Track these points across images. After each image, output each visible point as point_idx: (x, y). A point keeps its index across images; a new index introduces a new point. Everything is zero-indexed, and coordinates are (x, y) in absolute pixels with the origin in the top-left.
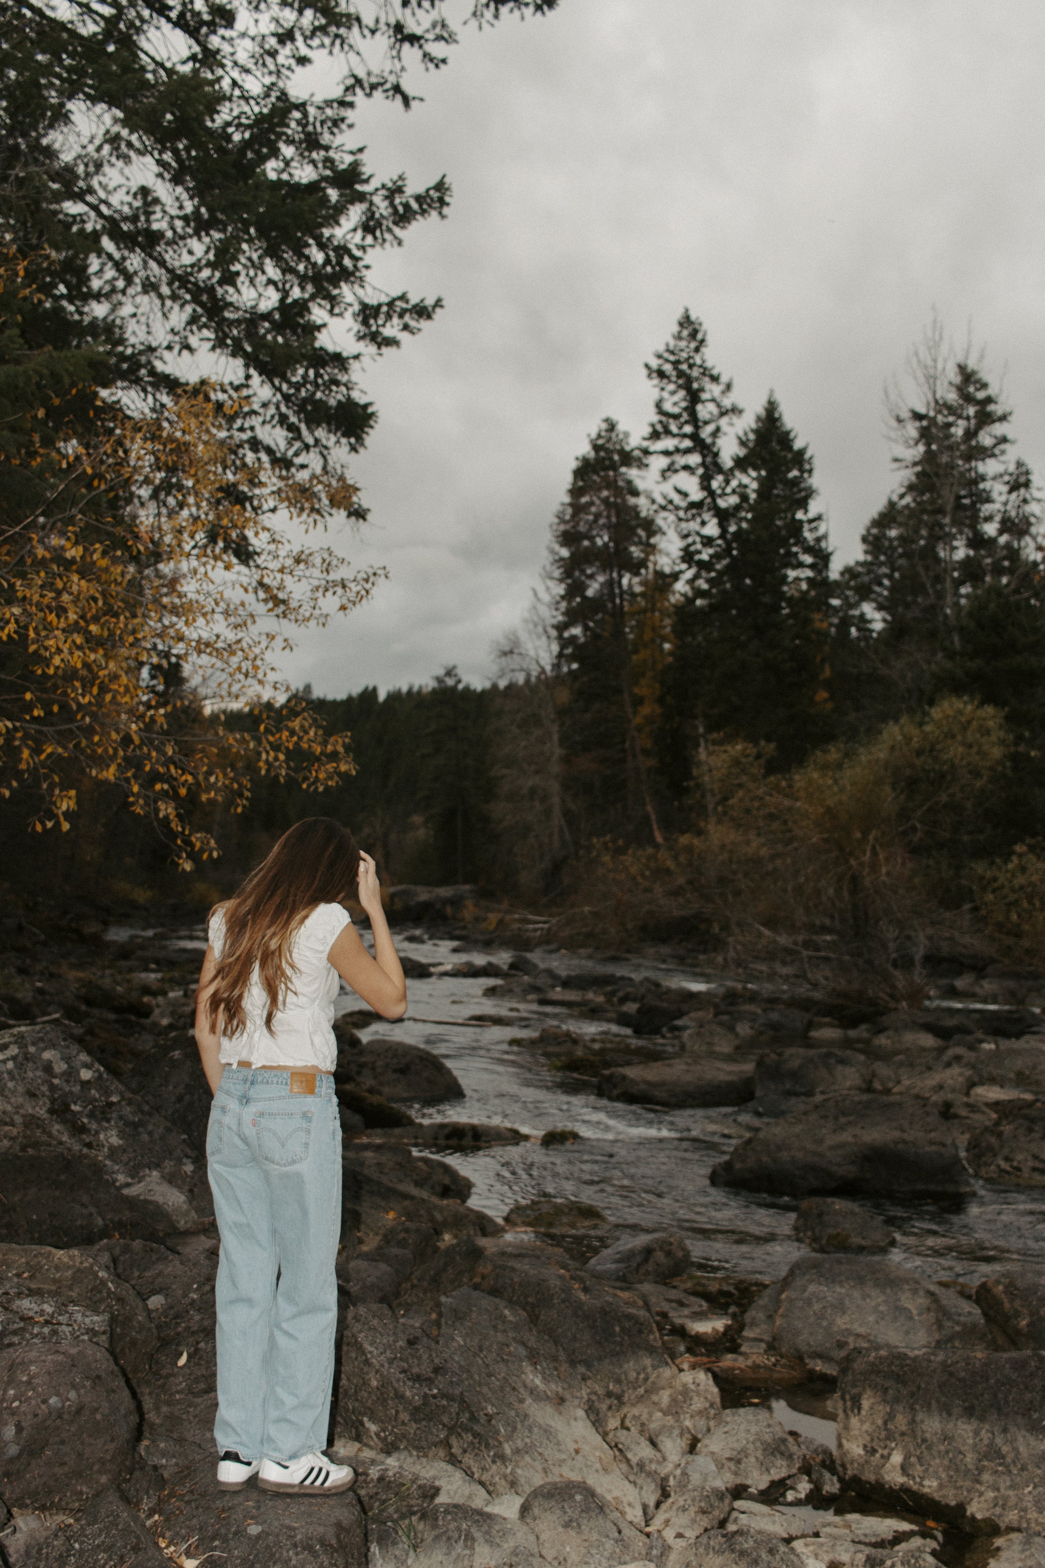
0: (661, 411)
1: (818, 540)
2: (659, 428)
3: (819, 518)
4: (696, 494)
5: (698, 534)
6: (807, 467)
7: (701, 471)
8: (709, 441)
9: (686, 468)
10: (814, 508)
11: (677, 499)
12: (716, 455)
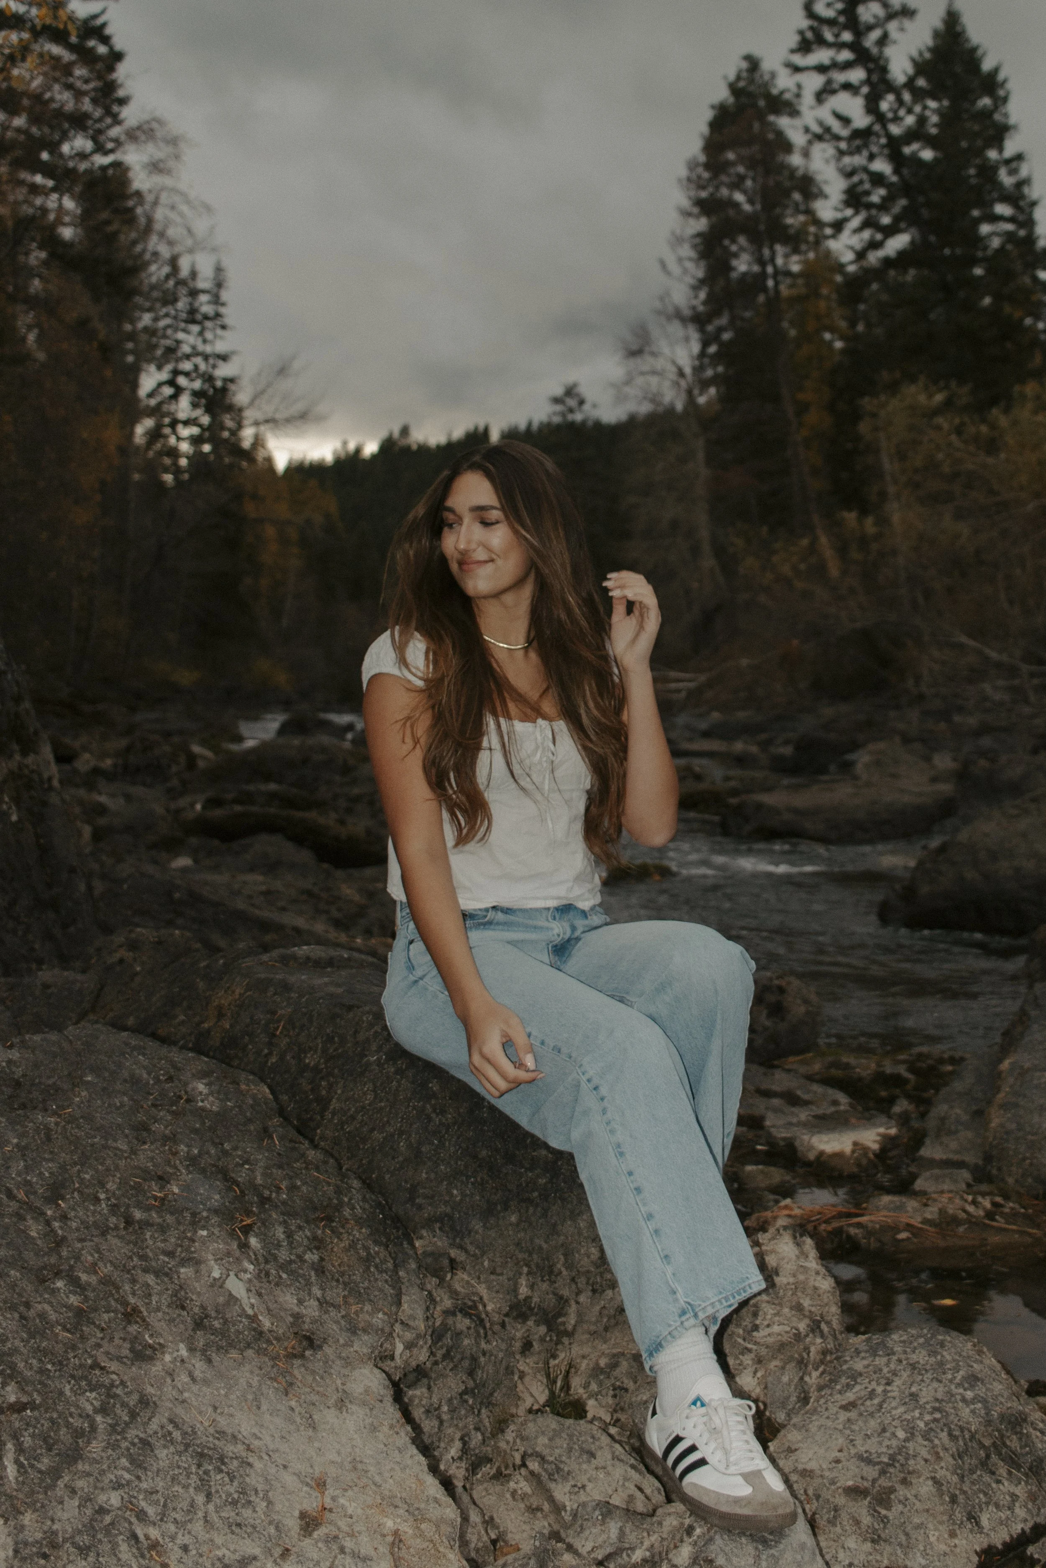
0: (810, 13)
1: (1020, 184)
2: (809, 35)
3: (1019, 157)
4: (861, 120)
5: (865, 170)
6: (1001, 93)
7: (865, 90)
8: (875, 51)
9: (847, 86)
10: (1011, 148)
11: (836, 126)
12: (884, 70)
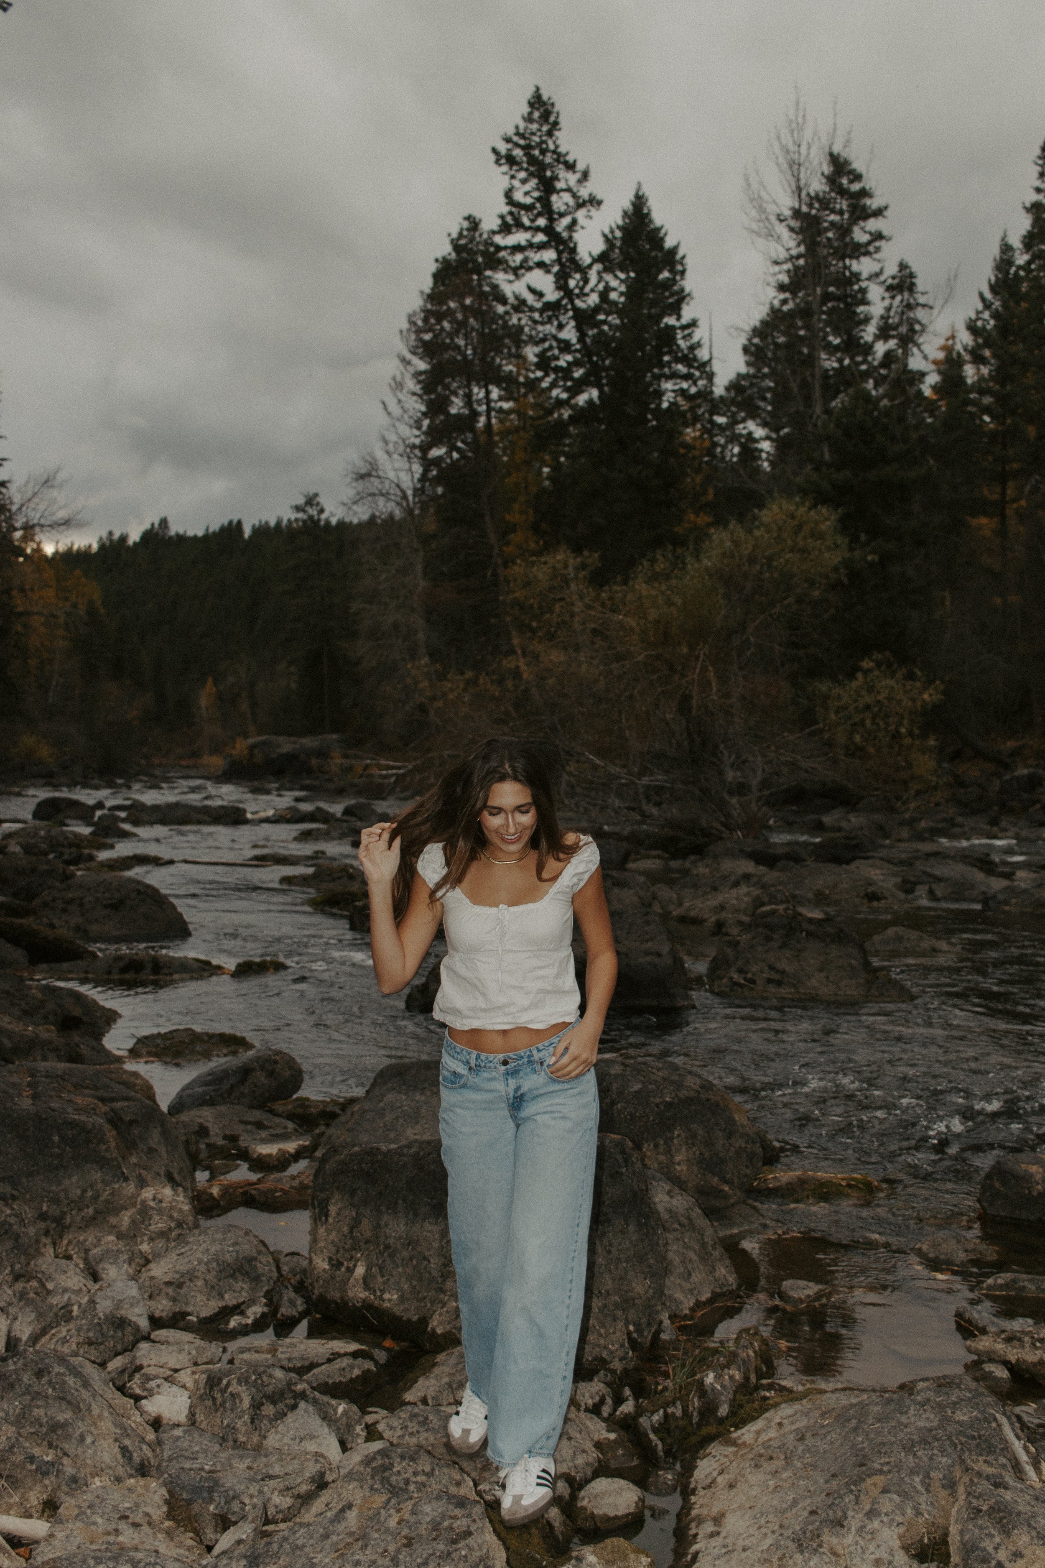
0: (510, 201)
1: (692, 348)
2: (509, 219)
3: (693, 324)
4: (552, 295)
5: (555, 337)
6: (679, 268)
7: (556, 269)
8: (565, 235)
9: (541, 265)
10: (688, 313)
11: (530, 298)
12: (573, 251)
